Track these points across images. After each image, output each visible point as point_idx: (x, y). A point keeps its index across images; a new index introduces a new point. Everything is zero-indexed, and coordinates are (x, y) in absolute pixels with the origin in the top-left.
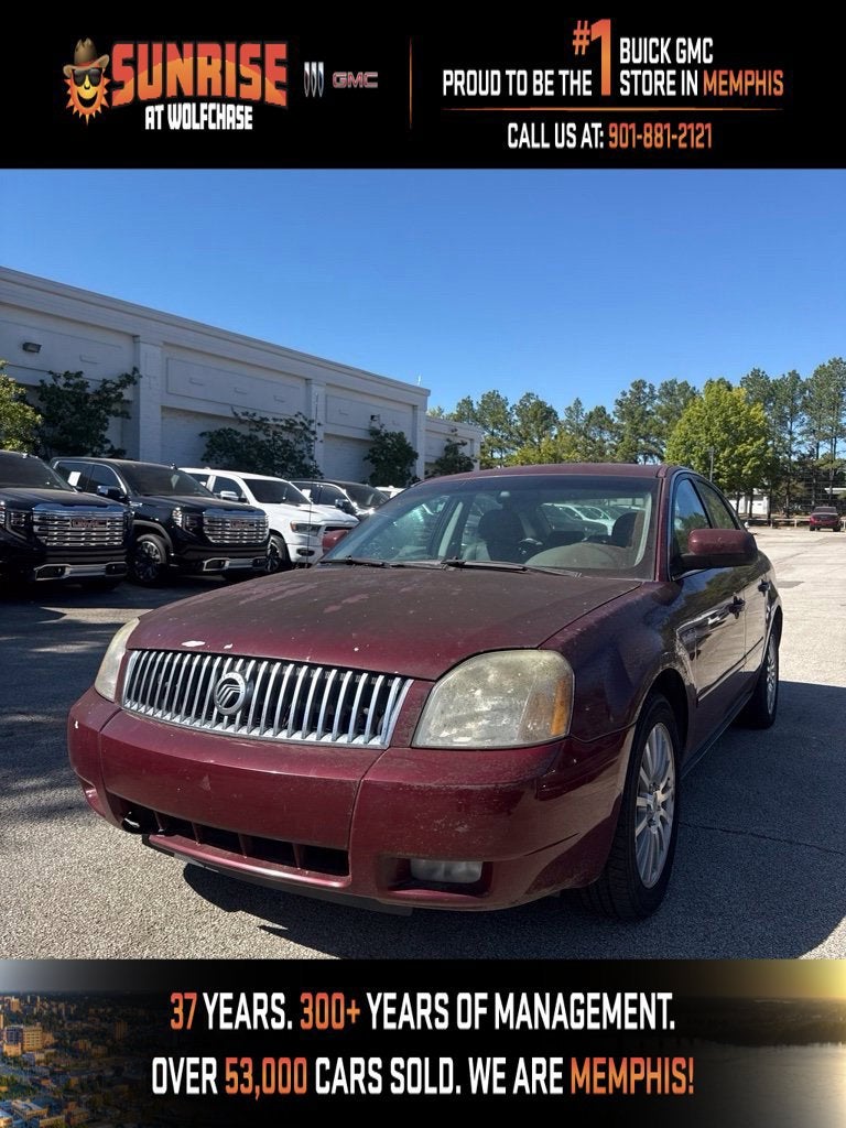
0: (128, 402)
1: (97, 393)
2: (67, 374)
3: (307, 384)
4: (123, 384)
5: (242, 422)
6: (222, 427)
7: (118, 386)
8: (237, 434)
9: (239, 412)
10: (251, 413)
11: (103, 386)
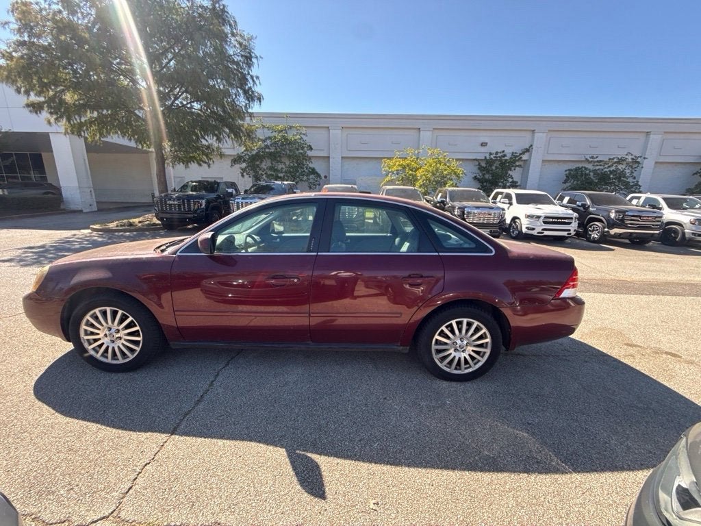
0: (526, 160)
1: (511, 158)
2: (497, 153)
3: (647, 135)
4: (523, 153)
5: (590, 162)
6: (578, 166)
7: (521, 154)
8: (586, 169)
9: (588, 157)
10: (595, 156)
11: (512, 155)
